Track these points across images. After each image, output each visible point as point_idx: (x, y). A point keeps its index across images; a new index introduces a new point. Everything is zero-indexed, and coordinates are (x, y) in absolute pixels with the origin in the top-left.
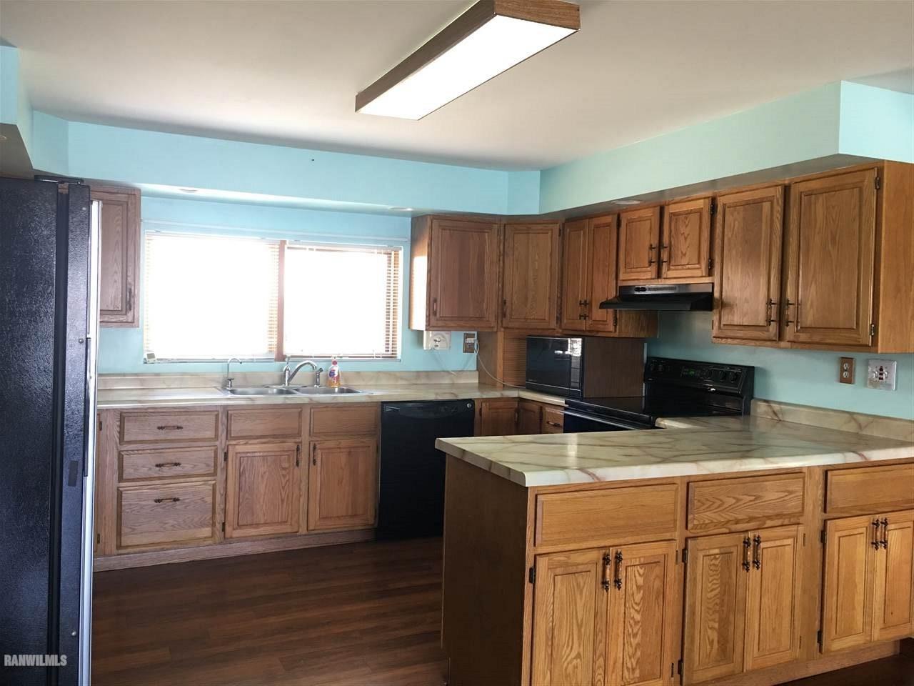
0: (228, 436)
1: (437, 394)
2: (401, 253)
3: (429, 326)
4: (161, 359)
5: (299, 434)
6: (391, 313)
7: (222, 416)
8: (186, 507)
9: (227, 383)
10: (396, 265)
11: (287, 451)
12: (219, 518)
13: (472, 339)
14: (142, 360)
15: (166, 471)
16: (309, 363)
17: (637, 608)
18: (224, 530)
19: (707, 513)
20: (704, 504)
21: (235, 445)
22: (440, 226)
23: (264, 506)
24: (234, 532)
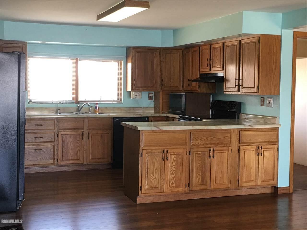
0: (59, 129)
1: (134, 115)
2: (123, 62)
3: (133, 89)
4: (34, 103)
5: (83, 129)
6: (119, 85)
7: (56, 122)
8: (44, 153)
9: (57, 111)
10: (121, 66)
11: (79, 134)
12: (56, 157)
13: (152, 95)
14: (28, 103)
15: (38, 140)
16: (87, 104)
17: (174, 166)
18: (57, 161)
19: (197, 141)
20: (196, 138)
21: (61, 132)
22: (136, 51)
23: (71, 153)
24: (61, 162)
